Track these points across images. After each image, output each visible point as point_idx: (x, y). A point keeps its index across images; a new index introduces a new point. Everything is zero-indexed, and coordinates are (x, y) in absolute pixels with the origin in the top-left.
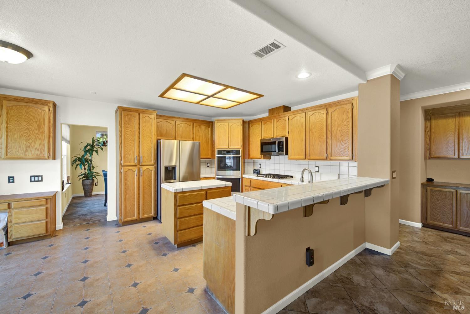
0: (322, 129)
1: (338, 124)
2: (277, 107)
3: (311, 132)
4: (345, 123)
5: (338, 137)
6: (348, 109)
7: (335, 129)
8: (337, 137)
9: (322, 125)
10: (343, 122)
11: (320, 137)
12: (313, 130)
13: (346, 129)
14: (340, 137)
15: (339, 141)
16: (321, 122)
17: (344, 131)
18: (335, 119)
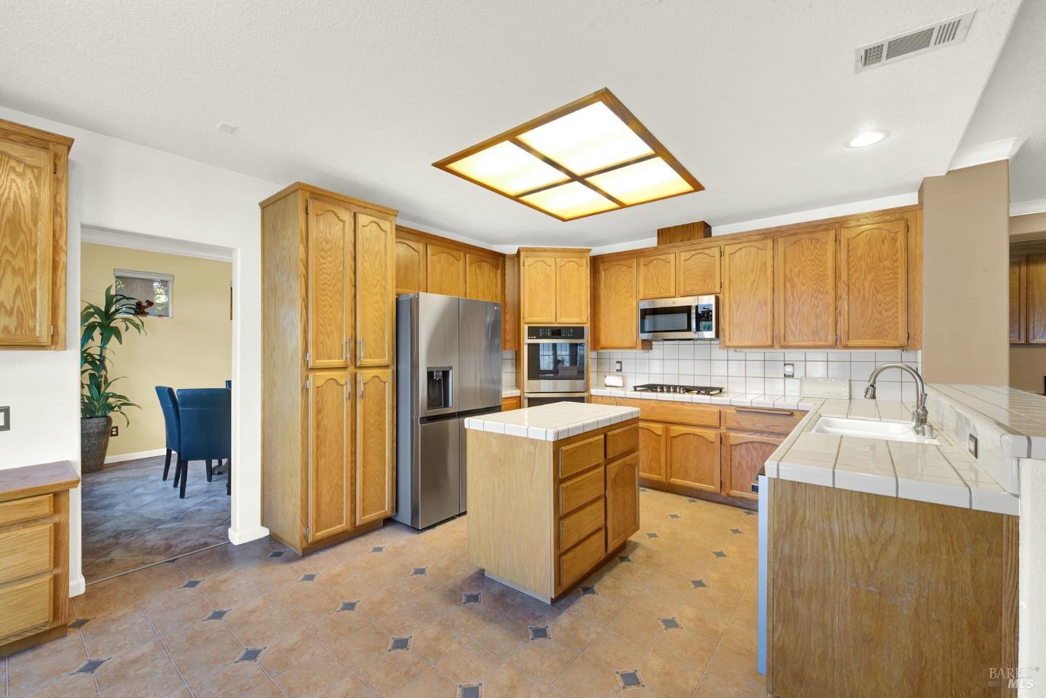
0: (821, 278)
1: (866, 264)
2: (683, 226)
3: (788, 285)
4: (887, 263)
5: (867, 295)
6: (896, 233)
7: (858, 278)
8: (864, 296)
9: (821, 269)
10: (881, 261)
11: (816, 295)
12: (796, 280)
13: (889, 277)
14: (873, 294)
15: (870, 303)
16: (818, 262)
17: (884, 283)
18: (859, 253)
